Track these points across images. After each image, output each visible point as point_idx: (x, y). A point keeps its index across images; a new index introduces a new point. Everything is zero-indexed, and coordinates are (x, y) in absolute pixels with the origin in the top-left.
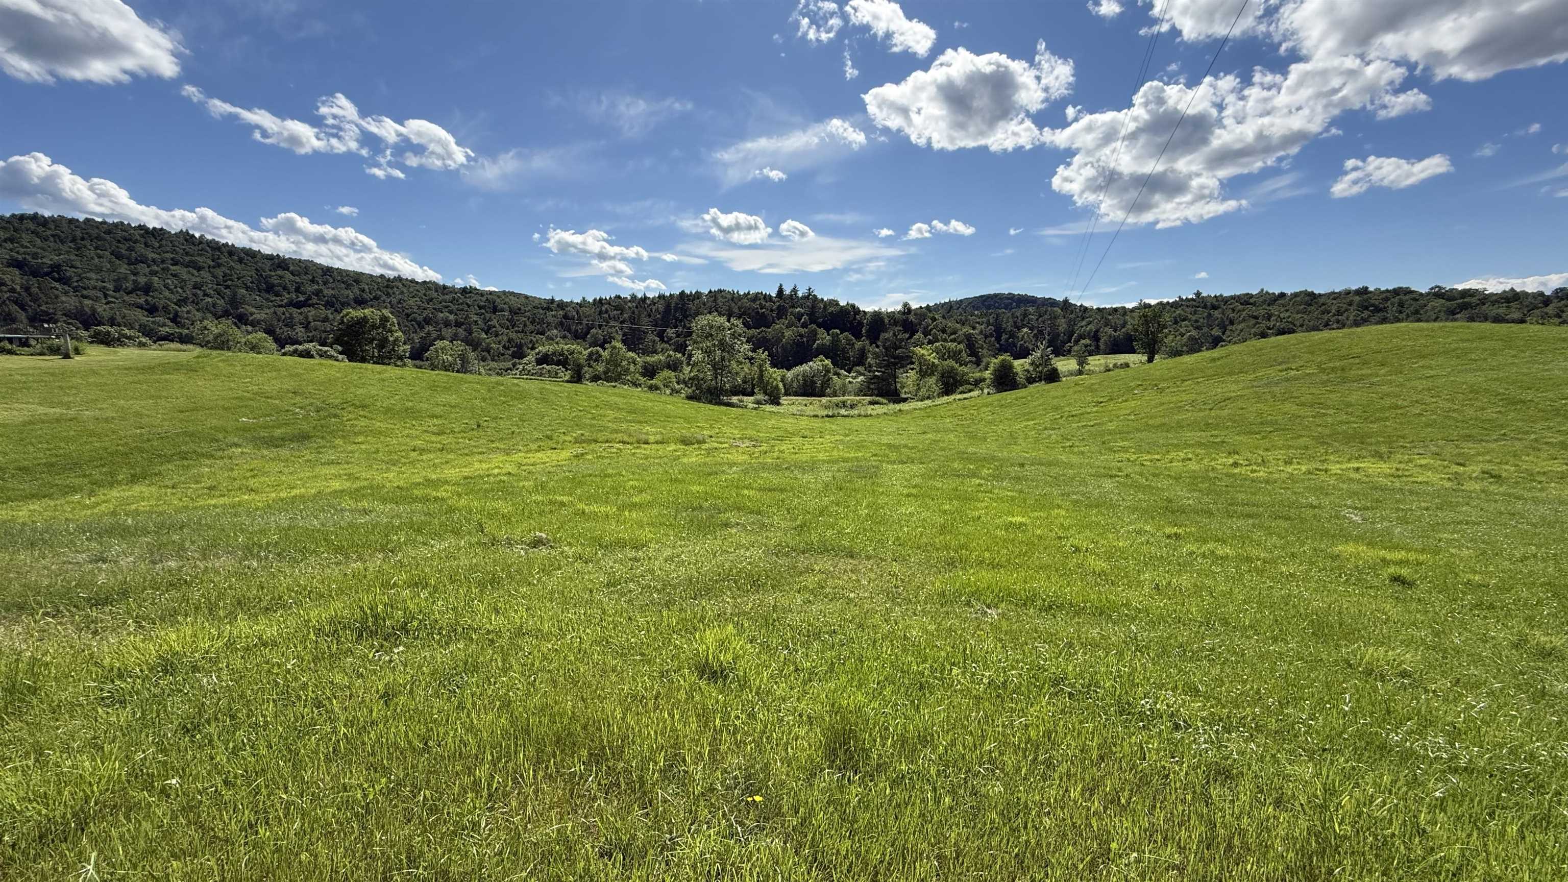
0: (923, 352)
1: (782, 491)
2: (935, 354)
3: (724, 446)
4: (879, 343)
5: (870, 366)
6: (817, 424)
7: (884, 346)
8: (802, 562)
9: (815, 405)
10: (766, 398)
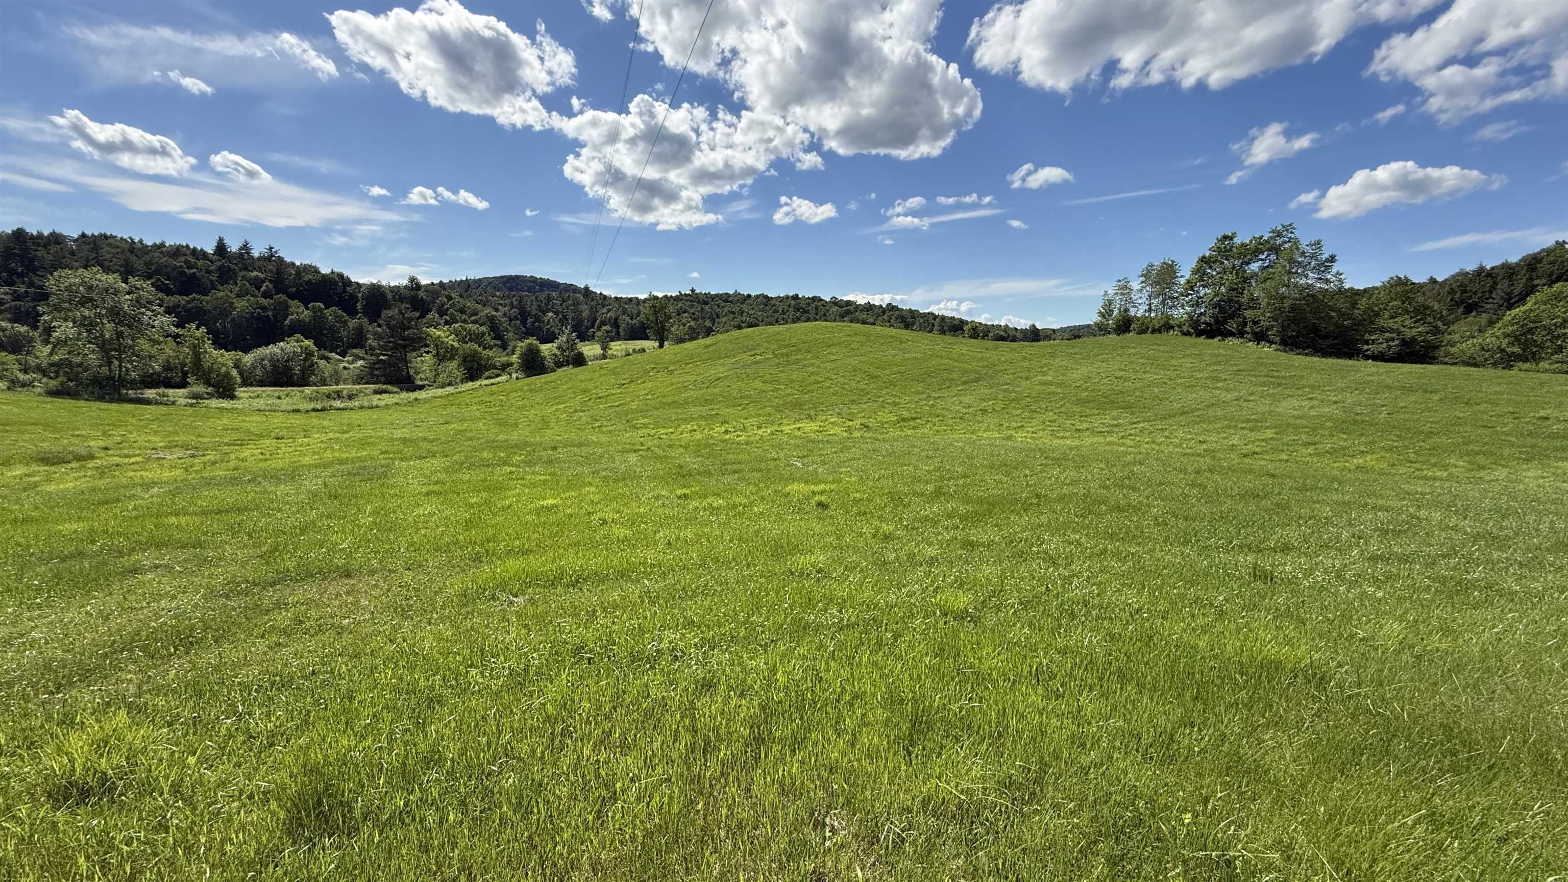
0: (438, 333)
2: (453, 336)
4: (381, 322)
5: (372, 349)
6: (297, 420)
7: (388, 325)
9: (294, 397)
10: (210, 390)
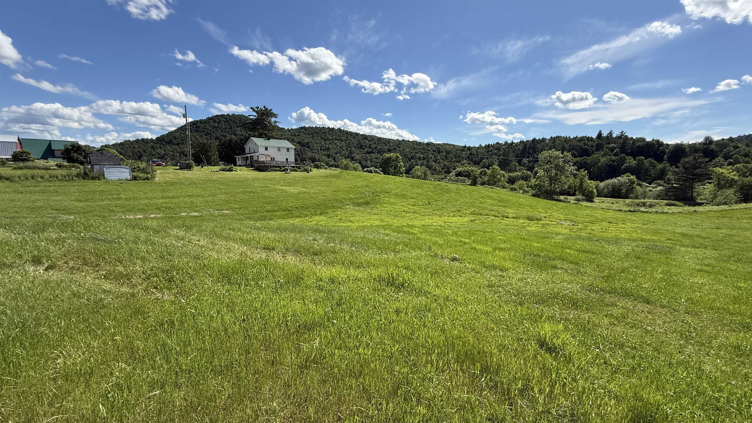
0: (721, 170)
1: (593, 253)
3: (553, 223)
4: (679, 165)
5: (669, 180)
6: (621, 215)
7: (684, 167)
8: (608, 298)
9: (620, 203)
10: (584, 197)
